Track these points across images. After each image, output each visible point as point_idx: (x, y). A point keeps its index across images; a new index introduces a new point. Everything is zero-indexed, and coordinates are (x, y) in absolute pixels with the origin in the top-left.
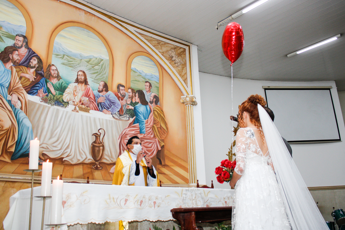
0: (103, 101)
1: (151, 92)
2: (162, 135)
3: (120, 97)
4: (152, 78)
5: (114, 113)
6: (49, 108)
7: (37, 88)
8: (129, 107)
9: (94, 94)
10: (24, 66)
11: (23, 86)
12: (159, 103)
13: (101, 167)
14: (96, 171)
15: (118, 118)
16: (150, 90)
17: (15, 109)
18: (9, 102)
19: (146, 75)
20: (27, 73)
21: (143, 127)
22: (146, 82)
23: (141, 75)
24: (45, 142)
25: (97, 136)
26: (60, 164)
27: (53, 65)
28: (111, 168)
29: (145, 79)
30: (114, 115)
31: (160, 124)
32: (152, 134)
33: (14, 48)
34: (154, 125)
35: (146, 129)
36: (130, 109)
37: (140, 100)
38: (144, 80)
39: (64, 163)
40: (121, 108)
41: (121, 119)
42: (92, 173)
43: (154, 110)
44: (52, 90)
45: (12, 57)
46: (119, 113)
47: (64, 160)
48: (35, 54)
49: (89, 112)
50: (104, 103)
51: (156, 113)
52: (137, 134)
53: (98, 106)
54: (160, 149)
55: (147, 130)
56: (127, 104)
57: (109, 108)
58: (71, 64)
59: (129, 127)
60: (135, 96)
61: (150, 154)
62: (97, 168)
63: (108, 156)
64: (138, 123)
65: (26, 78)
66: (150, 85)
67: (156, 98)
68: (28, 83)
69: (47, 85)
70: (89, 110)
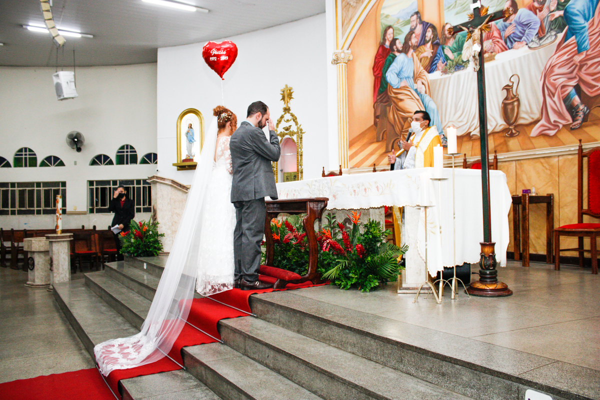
0: (511, 32)
3: (537, 8)
5: (530, 41)
6: (450, 77)
7: (436, 62)
8: (554, 15)
9: (498, 28)
10: (422, 45)
11: (424, 67)
13: (518, 132)
14: (511, 138)
15: (538, 46)
17: (421, 95)
18: (416, 90)
20: (425, 51)
21: (584, 38)
24: (450, 120)
25: (508, 88)
26: (468, 141)
27: (447, 24)
28: (532, 129)
30: (530, 45)
33: (411, 33)
36: (556, 19)
39: (472, 138)
40: (541, 27)
41: (542, 44)
42: (505, 143)
44: (450, 55)
45: (412, 43)
46: (538, 37)
47: (472, 135)
48: (428, 25)
49: (494, 59)
50: (513, 33)
52: (573, 57)
53: (506, 43)
55: (592, 40)
56: (551, 12)
57: (520, 38)
58: (465, 7)
59: (556, 51)
62: (512, 135)
63: (527, 113)
64: (573, 34)
65: (424, 57)
68: (428, 61)
69: (444, 52)
70: (494, 56)
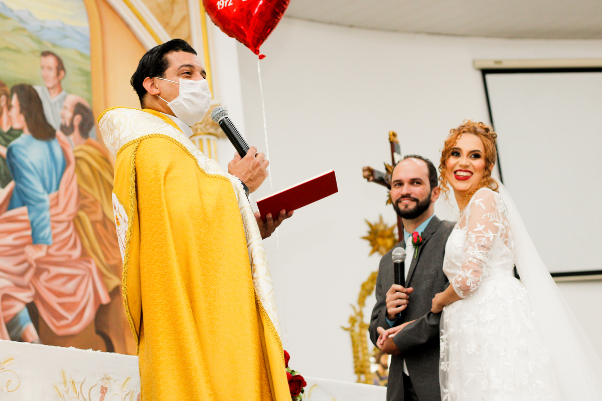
1: (63, 93)
2: (110, 248)
4: (65, 37)
12: (92, 133)
16: (59, 82)
19: (42, 28)
21: (43, 219)
22: (45, 54)
23: (24, 29)
29: (39, 42)
31: (100, 210)
32: (74, 246)
34: (82, 214)
35: (53, 228)
37: (27, 119)
38: (35, 46)
43: (77, 158)
51: (86, 169)
52: (23, 245)
54: (105, 299)
55: (56, 231)
60: (9, 107)
61: (71, 317)
64: (24, 204)
66: (60, 67)
67: (82, 115)
